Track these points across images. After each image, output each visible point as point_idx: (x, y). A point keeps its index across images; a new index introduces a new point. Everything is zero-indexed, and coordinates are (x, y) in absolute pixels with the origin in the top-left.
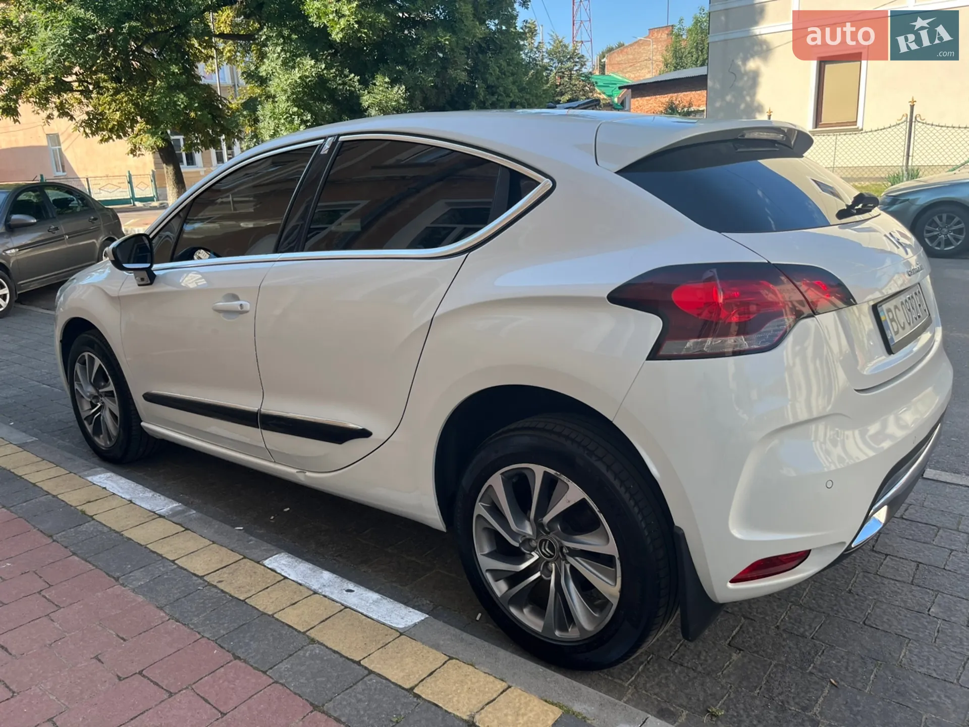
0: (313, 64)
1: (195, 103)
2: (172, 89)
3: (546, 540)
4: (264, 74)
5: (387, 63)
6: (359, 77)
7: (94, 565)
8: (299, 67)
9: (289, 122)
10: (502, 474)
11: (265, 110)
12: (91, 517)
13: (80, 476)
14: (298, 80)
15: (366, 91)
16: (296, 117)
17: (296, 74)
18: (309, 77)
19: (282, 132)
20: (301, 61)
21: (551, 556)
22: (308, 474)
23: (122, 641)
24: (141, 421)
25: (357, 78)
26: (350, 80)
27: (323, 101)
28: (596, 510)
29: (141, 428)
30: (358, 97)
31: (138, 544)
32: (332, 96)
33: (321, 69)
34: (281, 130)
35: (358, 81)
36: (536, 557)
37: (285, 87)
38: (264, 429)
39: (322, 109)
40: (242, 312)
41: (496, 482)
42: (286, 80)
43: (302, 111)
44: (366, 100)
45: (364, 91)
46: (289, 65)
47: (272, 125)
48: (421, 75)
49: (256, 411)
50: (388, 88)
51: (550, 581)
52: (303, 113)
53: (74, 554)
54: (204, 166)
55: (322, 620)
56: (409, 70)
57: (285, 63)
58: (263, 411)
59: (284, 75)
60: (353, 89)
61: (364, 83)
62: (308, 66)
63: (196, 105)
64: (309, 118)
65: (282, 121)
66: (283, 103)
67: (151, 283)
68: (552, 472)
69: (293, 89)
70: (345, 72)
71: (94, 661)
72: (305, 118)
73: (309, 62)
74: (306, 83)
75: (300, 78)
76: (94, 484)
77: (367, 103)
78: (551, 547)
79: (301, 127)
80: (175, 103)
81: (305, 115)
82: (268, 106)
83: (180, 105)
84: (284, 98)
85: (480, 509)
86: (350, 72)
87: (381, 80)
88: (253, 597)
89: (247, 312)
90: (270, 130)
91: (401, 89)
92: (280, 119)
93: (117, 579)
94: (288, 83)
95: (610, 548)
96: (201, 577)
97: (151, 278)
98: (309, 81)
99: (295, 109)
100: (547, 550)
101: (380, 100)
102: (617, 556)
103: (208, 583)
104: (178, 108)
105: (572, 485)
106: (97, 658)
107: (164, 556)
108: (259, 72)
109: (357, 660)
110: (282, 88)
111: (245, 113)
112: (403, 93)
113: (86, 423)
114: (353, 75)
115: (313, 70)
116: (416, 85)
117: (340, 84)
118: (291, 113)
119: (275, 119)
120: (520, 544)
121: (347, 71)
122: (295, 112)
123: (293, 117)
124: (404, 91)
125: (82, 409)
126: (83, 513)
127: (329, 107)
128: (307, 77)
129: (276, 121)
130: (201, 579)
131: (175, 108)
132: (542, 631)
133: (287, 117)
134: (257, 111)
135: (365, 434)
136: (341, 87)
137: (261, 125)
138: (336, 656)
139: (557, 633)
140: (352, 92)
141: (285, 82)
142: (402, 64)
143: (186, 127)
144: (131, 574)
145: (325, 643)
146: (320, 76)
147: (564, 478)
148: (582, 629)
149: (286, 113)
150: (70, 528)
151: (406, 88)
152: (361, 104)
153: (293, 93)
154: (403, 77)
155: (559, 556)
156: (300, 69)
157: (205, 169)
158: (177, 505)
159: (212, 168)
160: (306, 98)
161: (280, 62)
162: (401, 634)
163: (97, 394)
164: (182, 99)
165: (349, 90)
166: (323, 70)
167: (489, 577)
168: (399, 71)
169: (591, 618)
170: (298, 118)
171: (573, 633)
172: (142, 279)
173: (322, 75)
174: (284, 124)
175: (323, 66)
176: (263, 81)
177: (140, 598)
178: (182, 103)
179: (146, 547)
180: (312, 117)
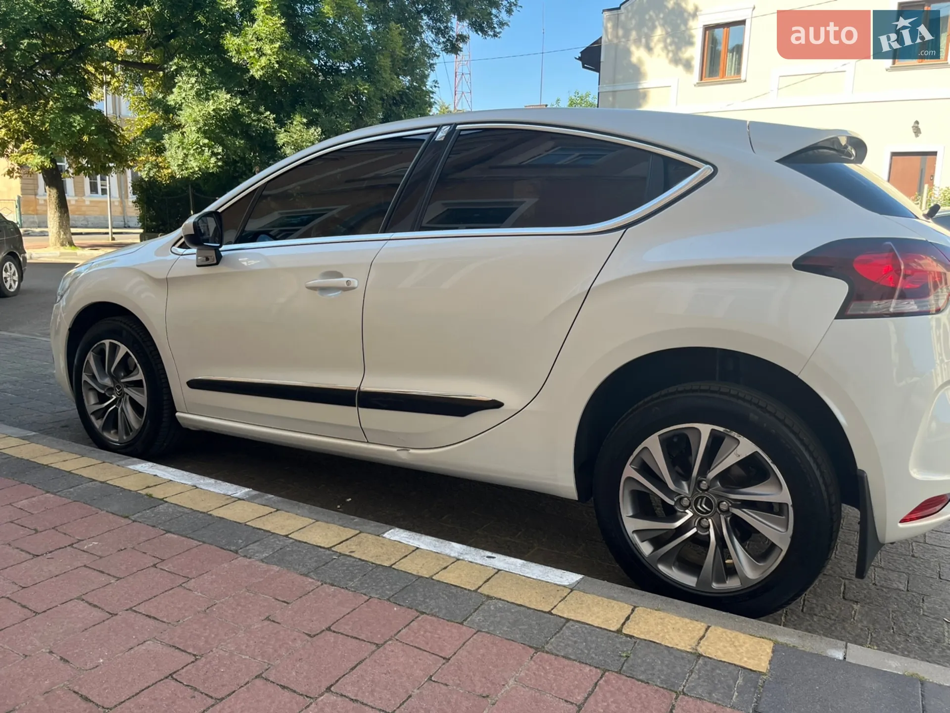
0: (228, 98)
1: (92, 126)
2: (68, 110)
3: (702, 498)
4: (172, 103)
5: (304, 105)
6: (274, 116)
7: (199, 541)
8: (214, 100)
9: (199, 153)
10: (659, 436)
11: (171, 140)
12: (162, 499)
13: (118, 466)
14: (211, 112)
15: (283, 129)
16: (207, 149)
17: (210, 106)
18: (223, 110)
19: (192, 163)
20: (216, 94)
21: (708, 512)
22: (412, 451)
23: (285, 604)
24: (177, 412)
25: (272, 116)
26: (266, 117)
27: (236, 135)
28: (770, 462)
29: (175, 418)
30: (274, 135)
31: (235, 522)
32: (246, 131)
33: (236, 103)
34: (191, 161)
35: (274, 119)
36: (690, 514)
37: (198, 118)
38: (361, 407)
39: (235, 144)
40: (348, 288)
41: (653, 444)
42: (199, 111)
43: (213, 143)
44: (282, 138)
45: (281, 129)
46: (202, 96)
47: (181, 155)
48: (338, 120)
49: (355, 389)
50: (304, 128)
51: (709, 536)
52: (213, 145)
53: (168, 532)
54: (76, 195)
55: (485, 579)
56: (326, 114)
57: (198, 94)
58: (362, 389)
59: (197, 106)
60: (268, 127)
61: (281, 123)
62: (224, 100)
63: (93, 128)
64: (220, 150)
65: (192, 152)
66: (192, 133)
67: (217, 264)
68: (721, 429)
69: (206, 120)
70: (260, 109)
71: (266, 623)
72: (215, 150)
73: (225, 96)
74: (220, 116)
75: (214, 110)
76: (140, 472)
77: (282, 141)
78: (709, 503)
79: (212, 159)
80: (71, 124)
81: (215, 148)
82: (176, 136)
83: (75, 127)
84: (194, 128)
85: (629, 471)
86: (266, 110)
87: (299, 120)
88: (397, 563)
89: (354, 288)
90: (178, 159)
91: (317, 131)
92: (190, 149)
93: (236, 552)
94: (201, 114)
95: (783, 496)
96: (329, 549)
97: (219, 258)
98: (224, 114)
99: (206, 141)
100: (704, 506)
101: (296, 140)
102: (790, 503)
103: (340, 553)
104: (73, 129)
105: (743, 440)
106: (268, 619)
107: (272, 531)
108: (167, 101)
109: (547, 610)
110: (195, 118)
111: (148, 140)
112: (319, 135)
113: (93, 418)
114: (268, 113)
115: (228, 104)
116: (332, 128)
117: (254, 121)
118: (201, 144)
119: (183, 149)
120: (676, 502)
121: (262, 109)
122: (205, 144)
123: (203, 148)
124: (320, 133)
125: (88, 402)
126: (150, 496)
127: (242, 142)
128: (222, 110)
129: (185, 151)
130: (329, 550)
131: (70, 129)
132: (696, 585)
133: (197, 148)
134: (163, 139)
135: (496, 405)
136: (256, 123)
137: (167, 154)
138: (522, 608)
139: (715, 585)
140: (266, 130)
141: (198, 113)
142: (319, 107)
143: (77, 150)
144: (248, 548)
145: (502, 598)
146: (234, 111)
147: (734, 434)
148: (744, 579)
149: (196, 144)
150: (145, 510)
151: (322, 130)
152: (276, 141)
153: (205, 125)
154: (319, 120)
155: (716, 512)
156: (215, 102)
157: (76, 198)
158: (248, 490)
159: (84, 198)
160: (217, 131)
161: (193, 92)
162: (572, 590)
163: (112, 386)
164: (79, 121)
165: (264, 127)
166: (238, 105)
167: (636, 538)
168: (317, 114)
169: (754, 568)
170: (209, 150)
171: (733, 584)
172: (207, 259)
173: (236, 110)
174: (193, 155)
175: (238, 101)
176: (169, 111)
177: (276, 568)
178: (79, 124)
179: (246, 525)
180: (223, 151)
